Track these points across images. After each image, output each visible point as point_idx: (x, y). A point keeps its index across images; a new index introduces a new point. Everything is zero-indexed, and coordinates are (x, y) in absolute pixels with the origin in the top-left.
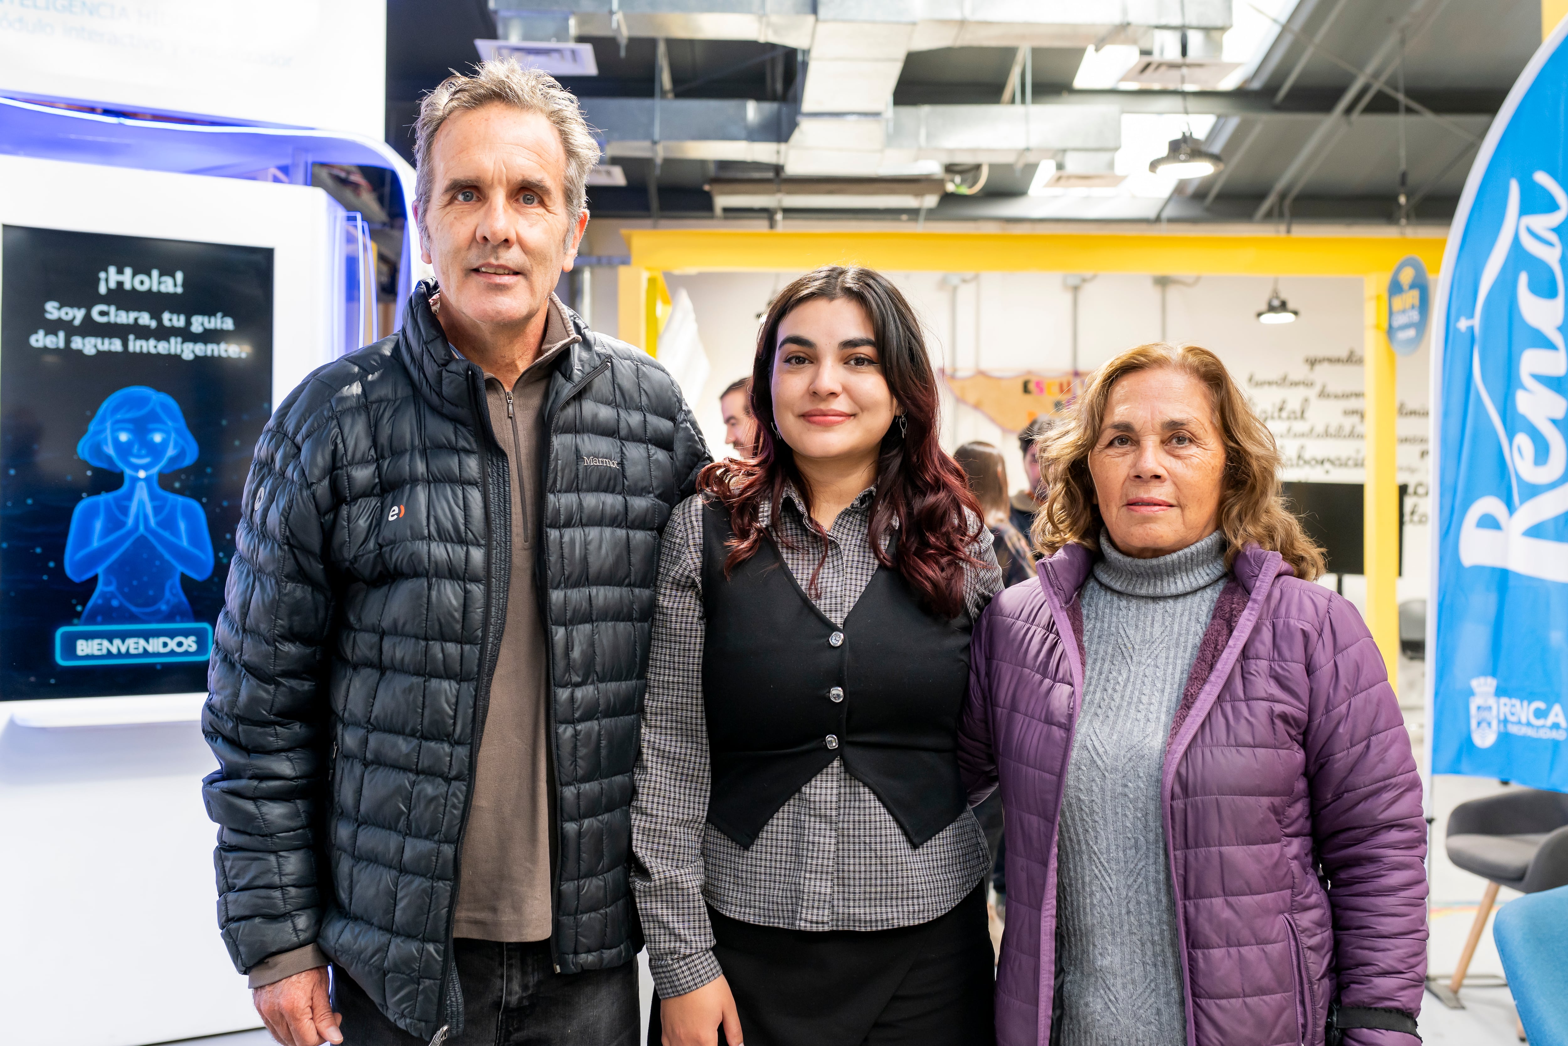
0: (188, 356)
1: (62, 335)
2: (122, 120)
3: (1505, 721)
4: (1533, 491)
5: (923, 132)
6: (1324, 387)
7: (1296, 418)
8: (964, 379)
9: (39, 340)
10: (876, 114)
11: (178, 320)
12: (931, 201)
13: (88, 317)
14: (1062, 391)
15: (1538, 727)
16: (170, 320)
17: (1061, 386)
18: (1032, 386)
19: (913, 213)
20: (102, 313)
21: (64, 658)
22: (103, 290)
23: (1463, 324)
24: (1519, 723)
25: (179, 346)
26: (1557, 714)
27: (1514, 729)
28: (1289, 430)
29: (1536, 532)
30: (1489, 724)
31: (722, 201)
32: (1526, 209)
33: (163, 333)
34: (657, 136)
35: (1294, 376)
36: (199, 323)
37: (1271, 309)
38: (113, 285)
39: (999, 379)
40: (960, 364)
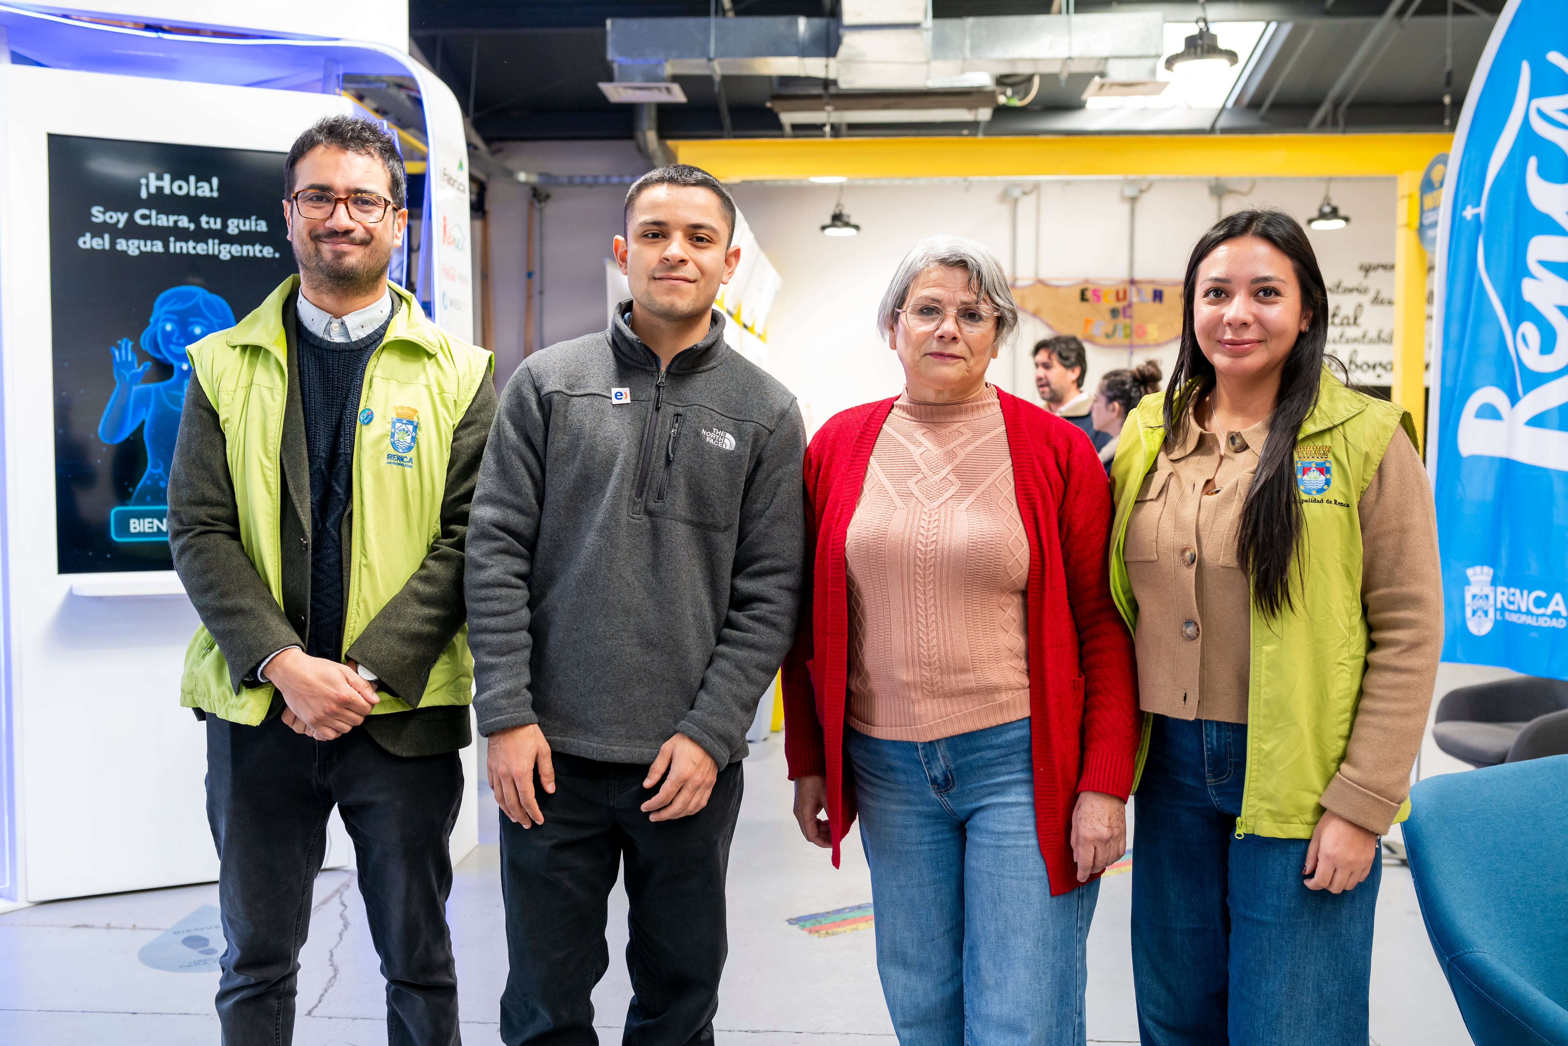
0: (225, 256)
1: (107, 237)
2: (161, 35)
3: (1503, 610)
4: (1537, 380)
5: (968, 43)
6: (1378, 293)
7: (1348, 324)
8: (1023, 288)
9: (86, 242)
10: (915, 26)
11: (215, 223)
12: (984, 114)
13: (131, 220)
14: (1118, 299)
15: (1538, 616)
16: (208, 223)
17: (1117, 293)
18: (1089, 295)
19: (972, 127)
20: (144, 217)
21: (117, 535)
22: (144, 195)
23: (1469, 213)
24: (1519, 611)
25: (216, 247)
26: (1557, 602)
27: (1513, 618)
28: (1341, 336)
29: (1537, 421)
30: (1486, 613)
31: (788, 118)
32: (1535, 92)
33: (201, 235)
34: (712, 55)
35: (1348, 283)
36: (234, 226)
37: (1323, 216)
38: (153, 190)
39: (1058, 287)
40: (1020, 273)
